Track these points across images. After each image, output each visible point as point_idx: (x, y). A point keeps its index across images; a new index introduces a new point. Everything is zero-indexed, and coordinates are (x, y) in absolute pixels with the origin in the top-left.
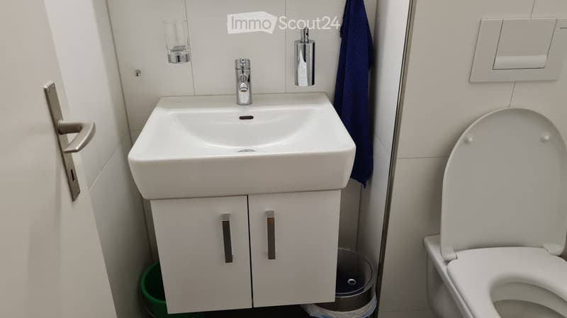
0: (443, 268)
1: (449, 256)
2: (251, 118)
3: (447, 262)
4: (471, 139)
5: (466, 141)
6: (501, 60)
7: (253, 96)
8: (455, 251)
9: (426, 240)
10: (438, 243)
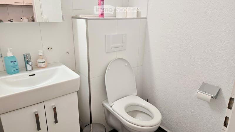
0: (111, 109)
1: (111, 105)
2: (34, 75)
3: (111, 107)
4: (109, 69)
5: (108, 70)
6: (113, 45)
7: (33, 67)
8: (113, 103)
9: (103, 102)
10: (107, 102)
